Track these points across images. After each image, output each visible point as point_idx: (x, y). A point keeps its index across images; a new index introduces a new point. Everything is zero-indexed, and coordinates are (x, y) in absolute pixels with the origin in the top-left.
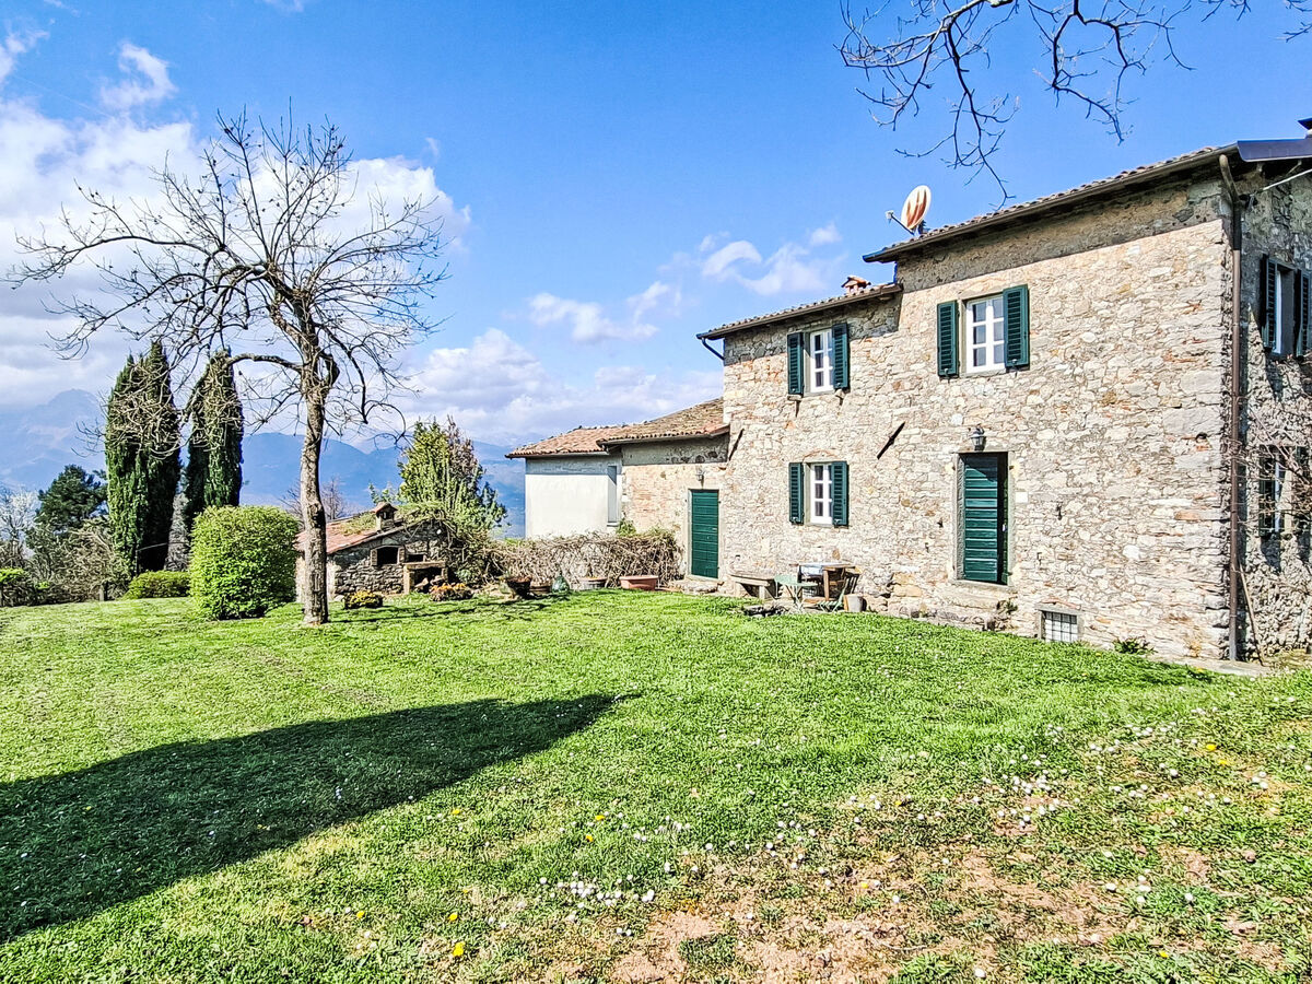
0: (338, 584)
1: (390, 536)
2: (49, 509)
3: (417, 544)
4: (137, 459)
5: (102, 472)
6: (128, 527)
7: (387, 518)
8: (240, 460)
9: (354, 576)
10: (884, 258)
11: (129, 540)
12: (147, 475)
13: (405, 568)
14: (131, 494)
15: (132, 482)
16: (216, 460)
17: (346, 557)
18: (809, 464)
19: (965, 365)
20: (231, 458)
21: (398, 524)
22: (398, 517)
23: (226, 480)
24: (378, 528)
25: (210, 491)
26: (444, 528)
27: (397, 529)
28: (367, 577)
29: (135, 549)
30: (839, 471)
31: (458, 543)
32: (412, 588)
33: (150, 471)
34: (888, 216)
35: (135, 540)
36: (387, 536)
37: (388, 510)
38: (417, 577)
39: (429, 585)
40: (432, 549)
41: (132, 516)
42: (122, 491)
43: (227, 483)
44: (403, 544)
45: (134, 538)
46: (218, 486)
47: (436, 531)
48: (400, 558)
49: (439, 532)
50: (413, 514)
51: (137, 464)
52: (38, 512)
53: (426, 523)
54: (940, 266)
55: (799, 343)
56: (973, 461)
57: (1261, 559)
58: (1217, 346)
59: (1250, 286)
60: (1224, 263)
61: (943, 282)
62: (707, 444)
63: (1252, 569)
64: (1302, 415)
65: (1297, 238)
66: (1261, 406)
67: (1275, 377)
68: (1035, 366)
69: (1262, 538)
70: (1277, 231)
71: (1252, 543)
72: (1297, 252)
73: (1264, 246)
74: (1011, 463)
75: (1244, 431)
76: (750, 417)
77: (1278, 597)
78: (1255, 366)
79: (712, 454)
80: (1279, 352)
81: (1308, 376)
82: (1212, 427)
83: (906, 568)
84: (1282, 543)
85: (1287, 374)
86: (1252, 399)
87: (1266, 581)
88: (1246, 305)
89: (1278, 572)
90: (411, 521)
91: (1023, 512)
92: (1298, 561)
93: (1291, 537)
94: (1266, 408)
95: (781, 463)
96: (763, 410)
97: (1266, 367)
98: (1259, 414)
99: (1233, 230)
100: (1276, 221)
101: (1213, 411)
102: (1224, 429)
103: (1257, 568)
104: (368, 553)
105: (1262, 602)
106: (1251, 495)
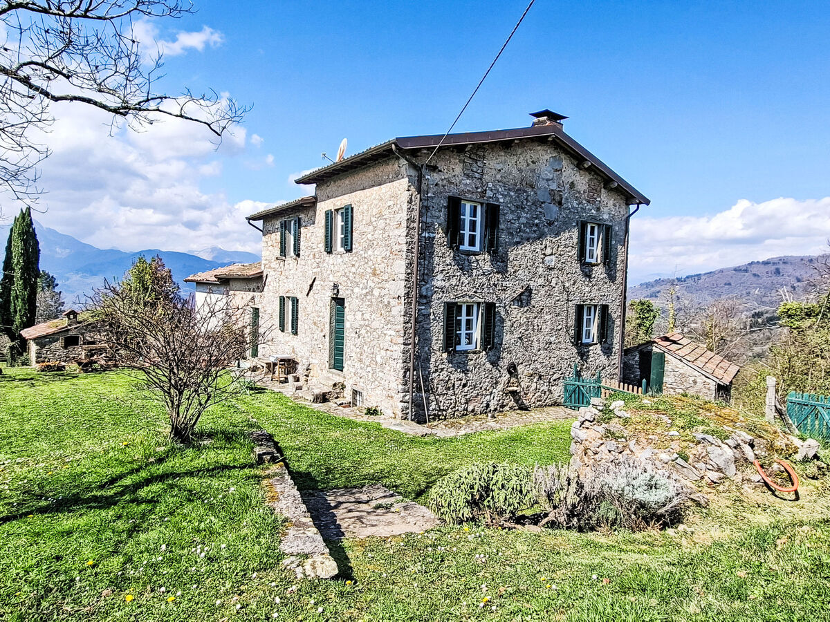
0: (38, 357)
1: (74, 329)
3: (92, 334)
7: (73, 318)
9: (48, 353)
13: (83, 348)
16: (19, 275)
17: (43, 341)
18: (288, 297)
19: (336, 247)
21: (80, 322)
22: (79, 318)
23: (25, 288)
24: (66, 324)
25: (14, 295)
27: (78, 325)
28: (57, 353)
30: (295, 301)
34: (322, 156)
36: (71, 329)
37: (73, 314)
43: (26, 290)
44: (82, 334)
46: (20, 292)
47: (105, 327)
48: (80, 342)
49: (108, 327)
53: (98, 321)
54: (329, 189)
55: (285, 226)
56: (339, 302)
57: (446, 365)
58: (404, 247)
59: (437, 214)
60: (410, 202)
61: (329, 198)
62: (256, 281)
63: (436, 371)
64: (494, 284)
65: (490, 185)
66: (449, 280)
67: (464, 263)
68: (354, 251)
69: (449, 353)
70: (468, 181)
71: (438, 357)
72: (490, 194)
73: (453, 191)
74: (346, 304)
75: (429, 294)
76: (270, 267)
77: (465, 385)
78: (443, 257)
79: (258, 288)
80: (477, 248)
81: (500, 261)
82: (402, 292)
83: (314, 361)
84: (470, 356)
85: (478, 261)
86: (440, 277)
87: (452, 377)
88: (433, 224)
89: (466, 372)
90: (91, 320)
91: (349, 333)
92: (489, 366)
93: (480, 352)
94: (453, 281)
95: (277, 295)
96: (274, 264)
97: (454, 259)
98: (447, 285)
99: (418, 184)
100: (468, 176)
101: (403, 283)
102: (408, 293)
103: (442, 369)
104: (58, 339)
105: (448, 389)
106: (437, 330)
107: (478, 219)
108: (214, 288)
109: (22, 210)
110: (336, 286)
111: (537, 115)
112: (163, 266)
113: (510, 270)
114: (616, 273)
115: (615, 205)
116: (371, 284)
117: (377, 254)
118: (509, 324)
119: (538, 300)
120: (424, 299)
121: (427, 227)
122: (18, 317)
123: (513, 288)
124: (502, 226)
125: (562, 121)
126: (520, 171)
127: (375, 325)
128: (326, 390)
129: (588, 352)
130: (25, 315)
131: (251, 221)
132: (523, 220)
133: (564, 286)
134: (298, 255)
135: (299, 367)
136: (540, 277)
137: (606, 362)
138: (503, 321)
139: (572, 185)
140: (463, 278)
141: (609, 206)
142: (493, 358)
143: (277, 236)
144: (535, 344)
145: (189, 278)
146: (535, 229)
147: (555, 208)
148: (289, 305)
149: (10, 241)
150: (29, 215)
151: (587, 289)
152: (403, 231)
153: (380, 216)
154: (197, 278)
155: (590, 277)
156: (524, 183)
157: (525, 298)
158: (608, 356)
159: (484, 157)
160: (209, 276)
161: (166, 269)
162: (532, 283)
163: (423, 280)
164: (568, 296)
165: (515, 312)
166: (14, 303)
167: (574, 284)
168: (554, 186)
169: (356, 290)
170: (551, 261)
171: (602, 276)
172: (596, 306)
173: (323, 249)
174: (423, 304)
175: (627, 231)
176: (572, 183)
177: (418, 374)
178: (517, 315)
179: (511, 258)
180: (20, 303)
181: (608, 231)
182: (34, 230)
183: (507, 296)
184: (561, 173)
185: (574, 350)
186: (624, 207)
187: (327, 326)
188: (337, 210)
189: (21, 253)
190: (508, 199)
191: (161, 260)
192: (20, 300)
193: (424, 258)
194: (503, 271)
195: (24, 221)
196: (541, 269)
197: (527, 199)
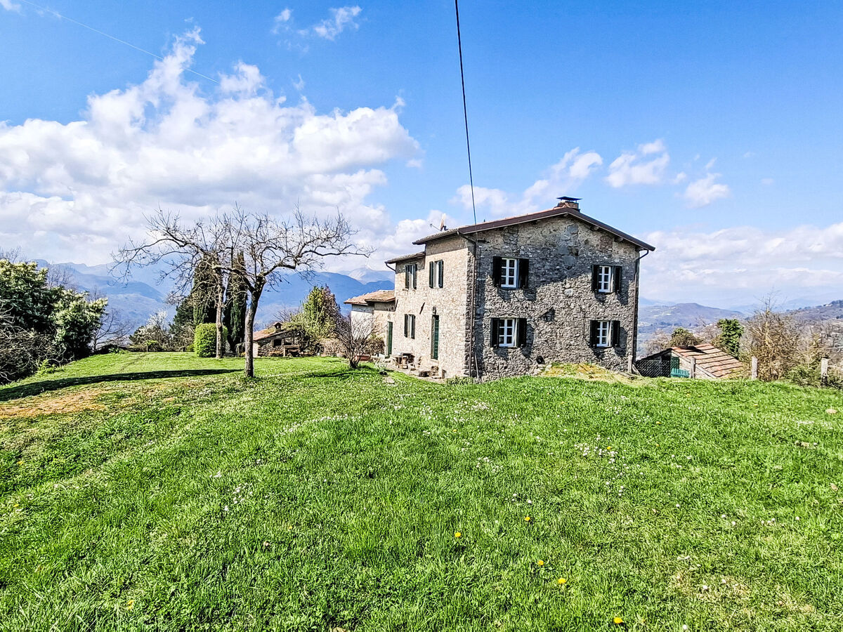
0: (258, 352)
1: (279, 335)
2: (180, 315)
3: (289, 338)
7: (278, 328)
9: (265, 349)
10: (419, 243)
13: (284, 347)
17: (262, 342)
18: (409, 315)
19: (435, 284)
21: (283, 330)
22: (283, 328)
24: (275, 332)
26: (300, 332)
27: (282, 332)
28: (270, 350)
30: (414, 317)
31: (306, 339)
32: (286, 355)
37: (279, 325)
38: (288, 351)
40: (295, 340)
44: (284, 338)
47: (297, 333)
48: (282, 343)
50: (288, 327)
52: (176, 317)
53: (293, 330)
54: (432, 248)
55: (408, 269)
56: (436, 317)
57: (493, 355)
58: (466, 287)
59: (487, 267)
60: (469, 261)
61: (432, 254)
62: (391, 304)
63: (487, 358)
64: (526, 307)
65: (522, 247)
66: (495, 305)
67: (505, 295)
68: (444, 287)
69: (494, 347)
70: (507, 247)
71: (488, 349)
72: (522, 252)
73: (497, 253)
74: (440, 319)
75: (482, 313)
76: (399, 295)
77: (506, 368)
78: (491, 292)
79: (392, 308)
80: (514, 286)
81: (531, 294)
82: (465, 312)
83: (423, 355)
84: (509, 350)
85: (514, 293)
86: (488, 303)
87: (497, 362)
88: (484, 273)
89: (507, 359)
91: (440, 337)
92: (522, 357)
93: (516, 348)
94: (498, 306)
95: (404, 314)
96: (402, 293)
97: (498, 292)
98: (493, 308)
99: (474, 251)
100: (507, 244)
101: (465, 307)
102: (468, 313)
103: (490, 357)
104: (270, 341)
105: (495, 369)
106: (487, 334)
107: (515, 268)
108: (365, 309)
110: (434, 309)
111: (562, 198)
112: (329, 292)
113: (539, 298)
114: (627, 298)
115: (625, 252)
116: (451, 307)
117: (454, 290)
118: (537, 331)
119: (560, 317)
120: (479, 316)
121: (480, 275)
122: (235, 328)
123: (540, 309)
124: (531, 272)
125: (578, 201)
126: (545, 237)
127: (453, 331)
128: (428, 370)
129: (604, 352)
130: (239, 326)
131: (388, 264)
132: (546, 267)
133: (581, 308)
134: (415, 288)
135: (415, 359)
136: (561, 302)
137: (620, 361)
138: (533, 330)
139: (587, 242)
140: (504, 304)
141: (619, 254)
142: (526, 353)
143: (403, 275)
144: (558, 345)
145: (348, 301)
146: (556, 272)
147: (572, 258)
148: (410, 319)
151: (601, 310)
152: (465, 278)
153: (456, 268)
154: (353, 301)
155: (603, 302)
156: (548, 244)
157: (549, 316)
158: (621, 357)
159: (518, 231)
160: (361, 299)
161: (332, 294)
162: (555, 306)
163: (478, 305)
164: (585, 314)
165: (542, 325)
167: (590, 306)
168: (571, 244)
169: (445, 310)
170: (571, 292)
171: (614, 301)
172: (610, 321)
173: (428, 285)
174: (478, 319)
175: (637, 270)
176: (587, 240)
177: (474, 359)
178: (544, 326)
179: (539, 291)
181: (618, 271)
183: (535, 315)
184: (577, 235)
185: (591, 351)
186: (634, 253)
187: (430, 332)
188: (436, 262)
190: (535, 255)
191: (328, 287)
193: (478, 293)
194: (533, 300)
196: (562, 297)
197: (550, 254)
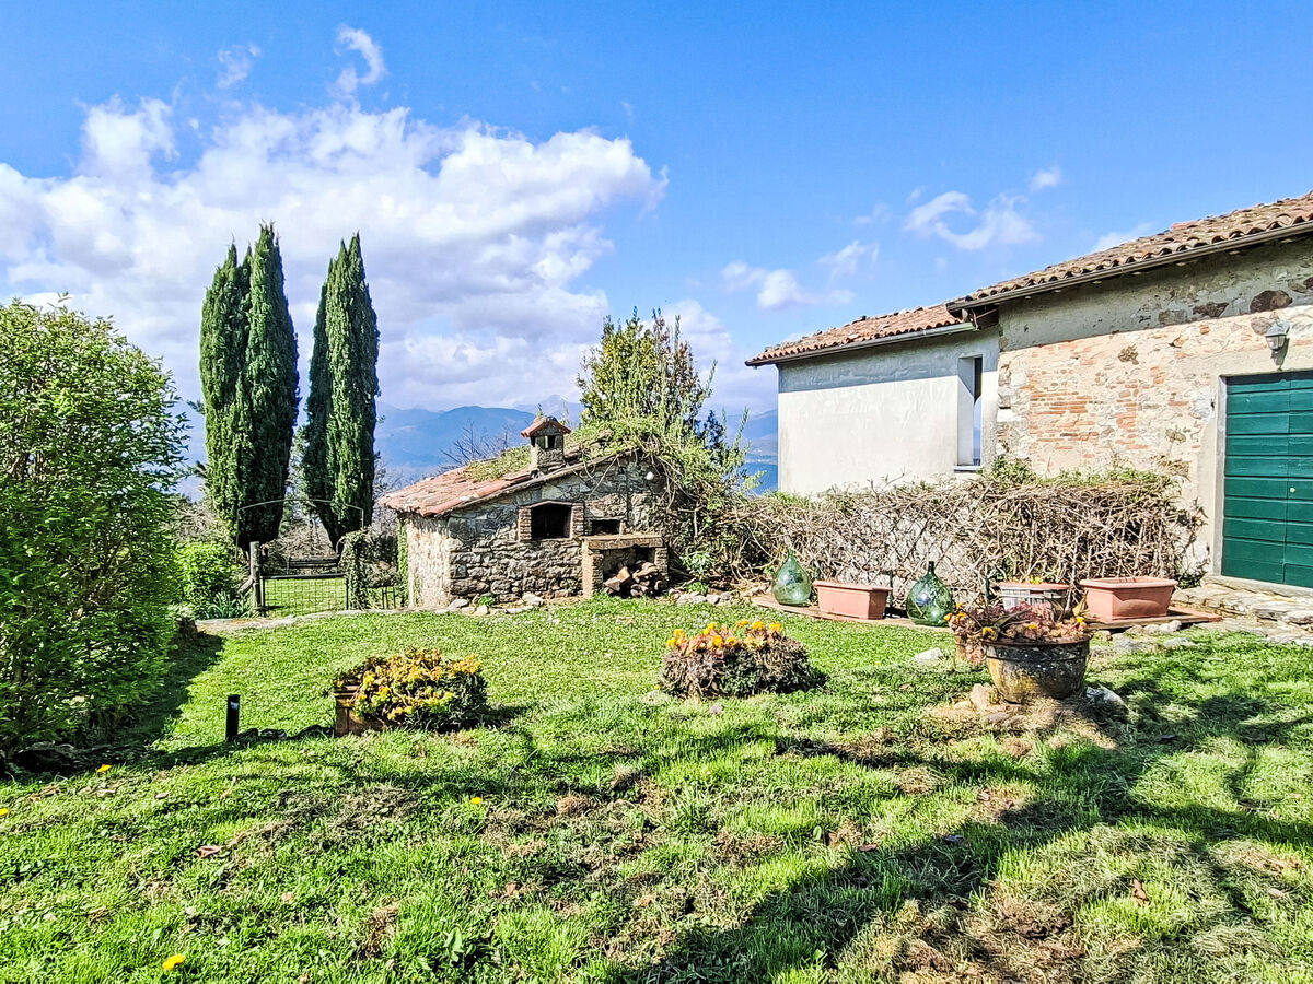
3: (608, 500)
4: (238, 386)
5: (199, 404)
6: (227, 478)
7: (551, 446)
8: (375, 390)
9: (486, 560)
11: (229, 495)
12: (251, 407)
13: (585, 546)
14: (230, 432)
15: (232, 416)
16: (342, 387)
20: (361, 386)
21: (572, 460)
23: (354, 415)
24: (533, 466)
25: (334, 430)
26: (660, 470)
27: (569, 468)
28: (512, 563)
29: (236, 507)
31: (685, 499)
32: (598, 586)
33: (255, 402)
35: (236, 496)
36: (549, 481)
37: (550, 431)
38: (607, 565)
39: (631, 581)
40: (635, 510)
41: (232, 463)
42: (219, 429)
43: (355, 420)
44: (581, 498)
45: (235, 493)
46: (343, 425)
47: (643, 474)
48: (575, 526)
49: (650, 476)
50: (601, 441)
51: (238, 393)
90: (596, 454)
104: (512, 516)
109: (343, 243)
130: (355, 474)
149: (322, 315)
150: (358, 254)
166: (334, 450)
180: (344, 448)
182: (366, 287)
189: (345, 336)
192: (344, 442)
195: (349, 266)
